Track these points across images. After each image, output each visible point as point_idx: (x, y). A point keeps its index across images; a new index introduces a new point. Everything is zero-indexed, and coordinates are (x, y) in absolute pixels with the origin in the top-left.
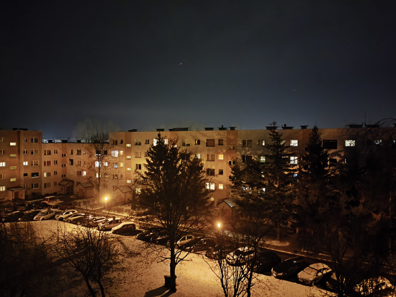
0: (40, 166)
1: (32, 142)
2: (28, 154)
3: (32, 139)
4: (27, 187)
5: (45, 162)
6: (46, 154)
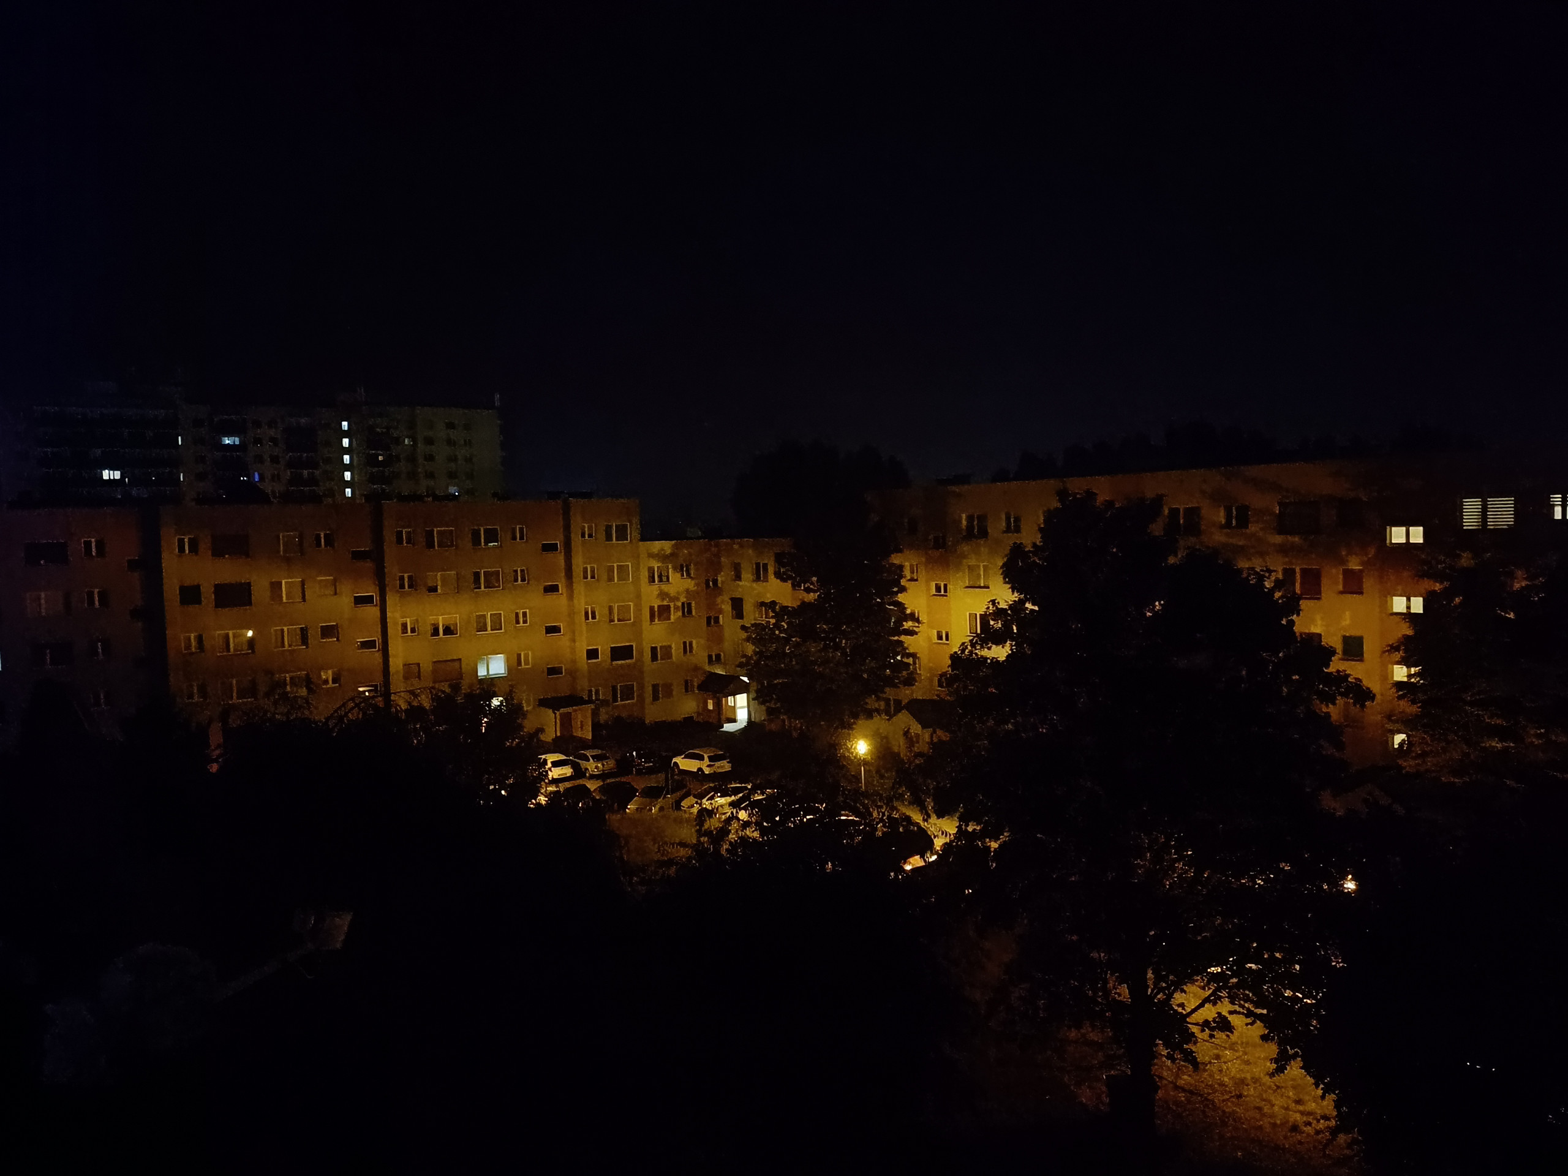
0: (637, 623)
1: (609, 538)
2: (598, 580)
3: (608, 529)
4: (597, 699)
5: (652, 609)
6: (654, 581)
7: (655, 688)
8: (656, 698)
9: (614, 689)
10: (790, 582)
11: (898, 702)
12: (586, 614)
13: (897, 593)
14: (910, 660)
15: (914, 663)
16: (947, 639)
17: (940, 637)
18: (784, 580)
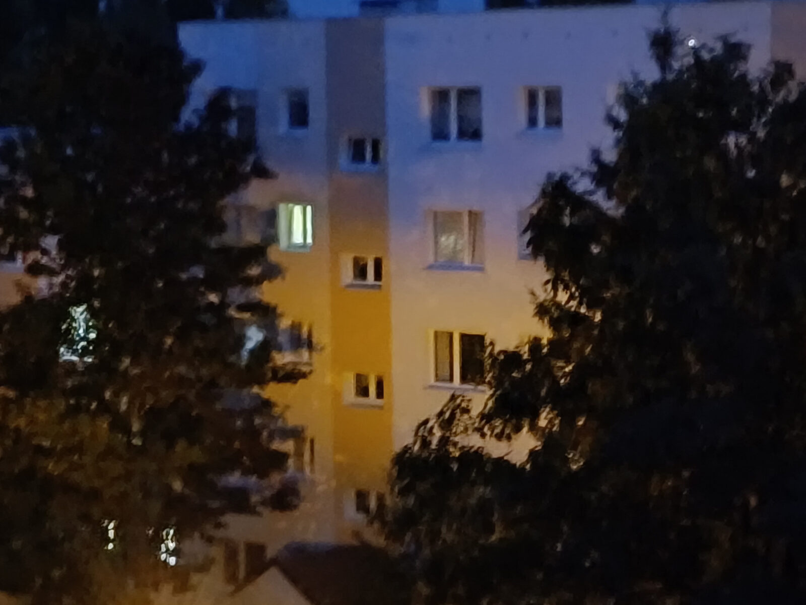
13: (257, 281)
14: (288, 446)
15: (299, 454)
16: (380, 394)
17: (363, 391)
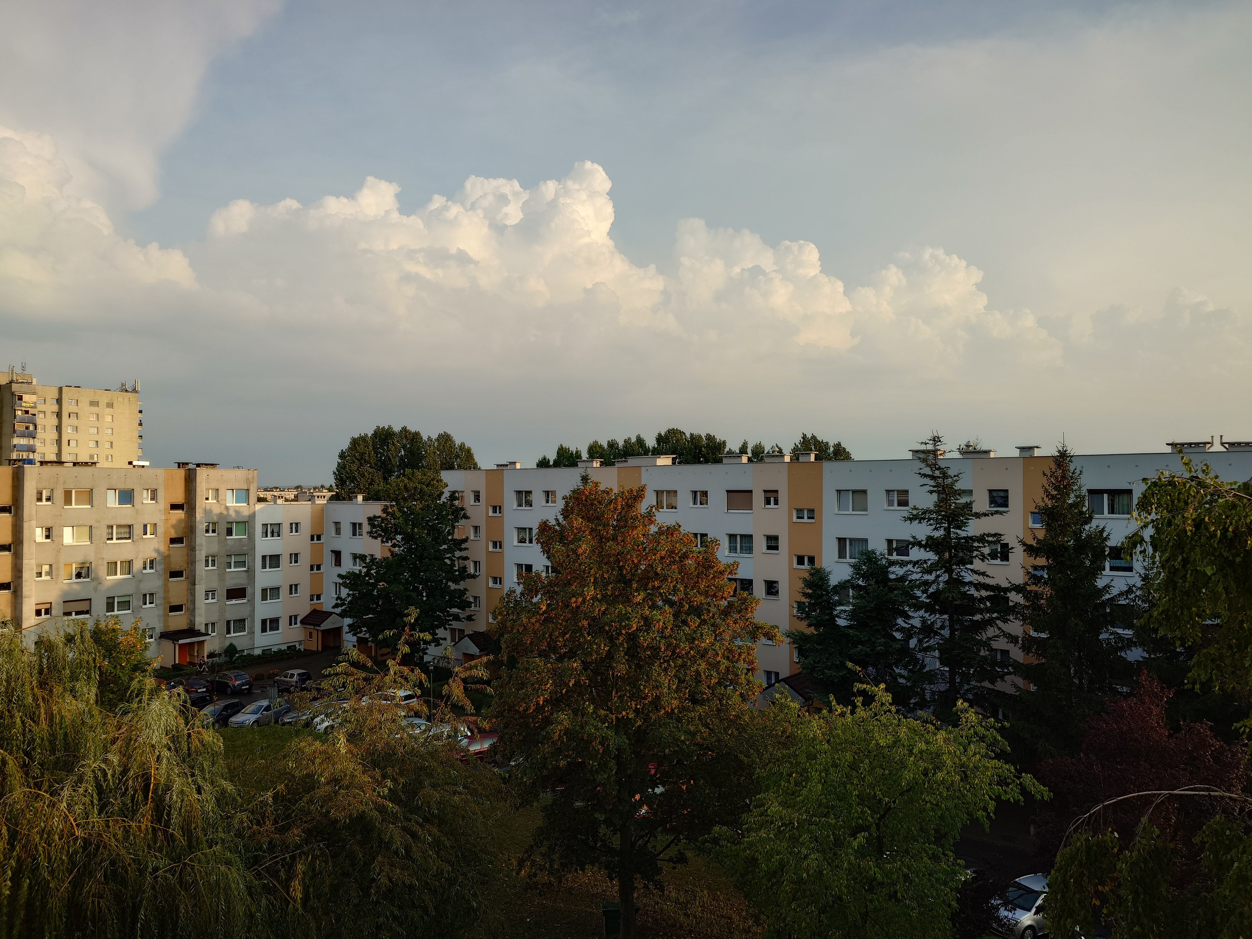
0: (252, 570)
2: (218, 534)
4: (213, 632)
5: (264, 557)
6: (267, 537)
7: (264, 622)
8: (264, 630)
9: (228, 622)
10: (380, 539)
11: (462, 631)
12: (207, 561)
13: (464, 550)
14: (472, 601)
15: (475, 603)
16: (500, 582)
17: (495, 583)
18: (376, 538)
